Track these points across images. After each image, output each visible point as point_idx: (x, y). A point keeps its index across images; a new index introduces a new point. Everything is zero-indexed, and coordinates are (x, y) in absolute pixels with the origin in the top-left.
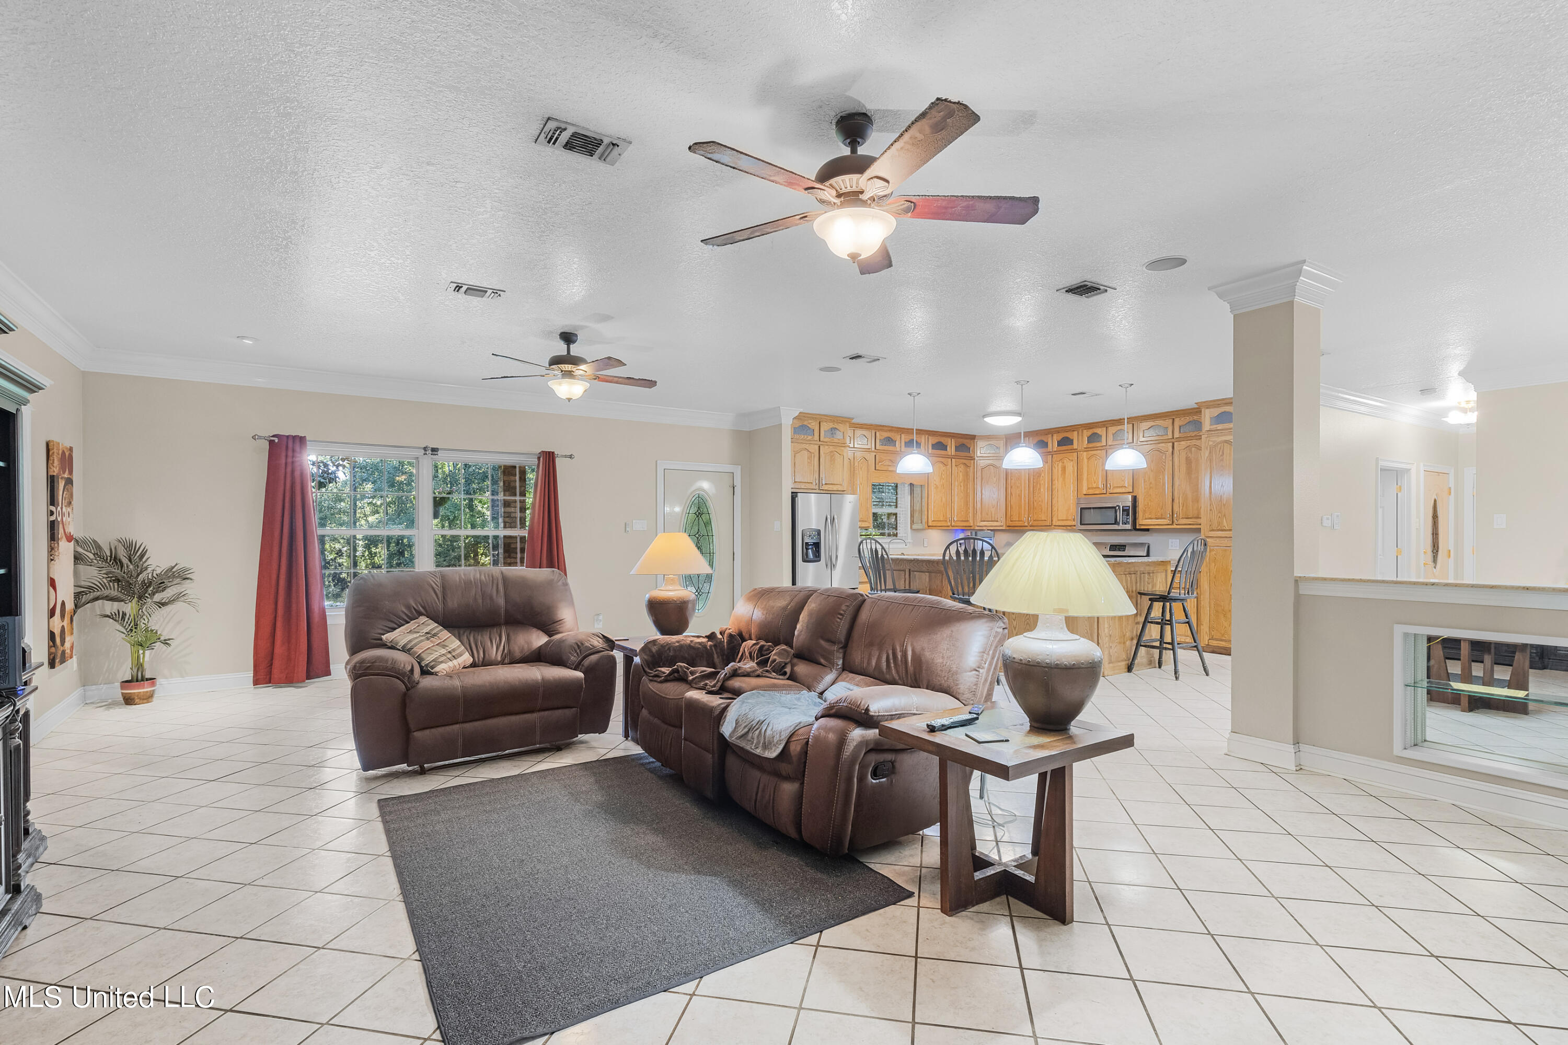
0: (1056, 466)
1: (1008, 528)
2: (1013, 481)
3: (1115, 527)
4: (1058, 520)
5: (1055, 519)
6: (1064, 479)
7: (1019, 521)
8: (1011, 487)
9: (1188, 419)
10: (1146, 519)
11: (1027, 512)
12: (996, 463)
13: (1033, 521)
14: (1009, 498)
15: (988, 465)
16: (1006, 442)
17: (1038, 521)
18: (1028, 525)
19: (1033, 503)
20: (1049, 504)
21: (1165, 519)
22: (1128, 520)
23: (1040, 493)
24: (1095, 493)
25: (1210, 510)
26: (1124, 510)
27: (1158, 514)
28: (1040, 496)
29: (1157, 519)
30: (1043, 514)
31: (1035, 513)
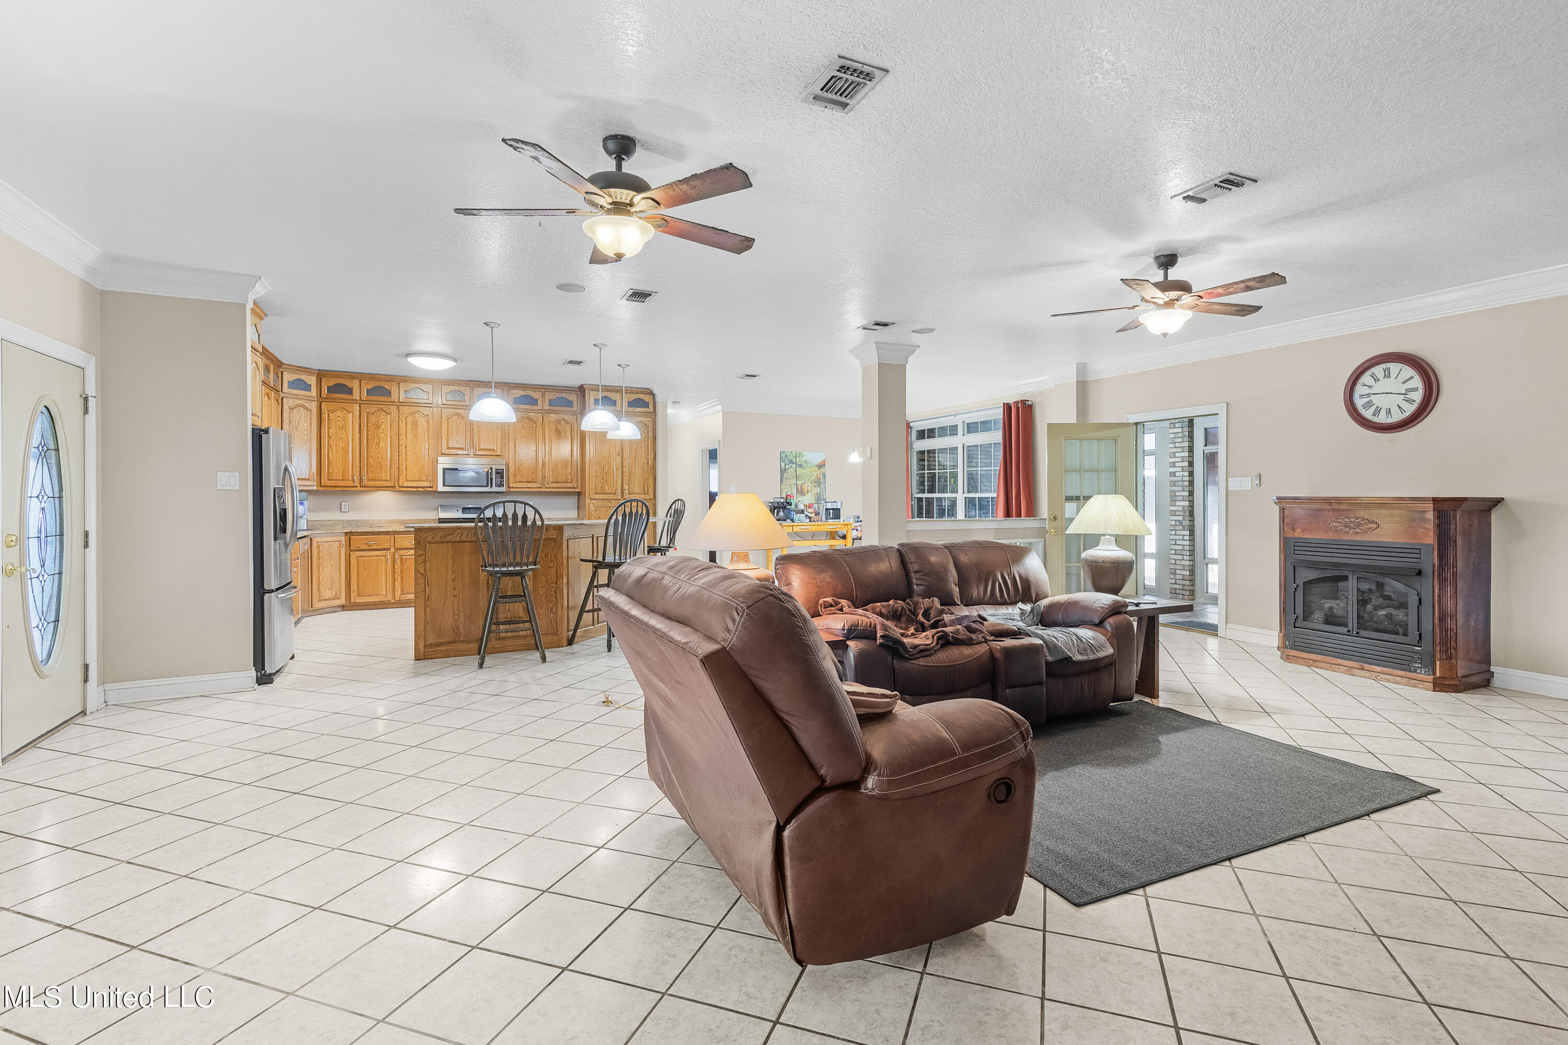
0: (404, 420)
2: (332, 431)
3: (488, 489)
4: (407, 481)
5: (402, 478)
6: (415, 434)
7: (343, 480)
8: (329, 437)
9: (557, 395)
10: (516, 482)
11: (358, 470)
12: (307, 404)
13: (368, 480)
14: (325, 451)
15: (298, 406)
16: (319, 380)
17: (375, 480)
18: (359, 486)
19: (367, 458)
20: (393, 461)
21: (536, 482)
22: (502, 483)
23: (379, 448)
24: (457, 453)
25: (595, 476)
26: (497, 473)
27: (530, 479)
28: (379, 452)
29: (528, 482)
30: (383, 472)
31: (372, 472)
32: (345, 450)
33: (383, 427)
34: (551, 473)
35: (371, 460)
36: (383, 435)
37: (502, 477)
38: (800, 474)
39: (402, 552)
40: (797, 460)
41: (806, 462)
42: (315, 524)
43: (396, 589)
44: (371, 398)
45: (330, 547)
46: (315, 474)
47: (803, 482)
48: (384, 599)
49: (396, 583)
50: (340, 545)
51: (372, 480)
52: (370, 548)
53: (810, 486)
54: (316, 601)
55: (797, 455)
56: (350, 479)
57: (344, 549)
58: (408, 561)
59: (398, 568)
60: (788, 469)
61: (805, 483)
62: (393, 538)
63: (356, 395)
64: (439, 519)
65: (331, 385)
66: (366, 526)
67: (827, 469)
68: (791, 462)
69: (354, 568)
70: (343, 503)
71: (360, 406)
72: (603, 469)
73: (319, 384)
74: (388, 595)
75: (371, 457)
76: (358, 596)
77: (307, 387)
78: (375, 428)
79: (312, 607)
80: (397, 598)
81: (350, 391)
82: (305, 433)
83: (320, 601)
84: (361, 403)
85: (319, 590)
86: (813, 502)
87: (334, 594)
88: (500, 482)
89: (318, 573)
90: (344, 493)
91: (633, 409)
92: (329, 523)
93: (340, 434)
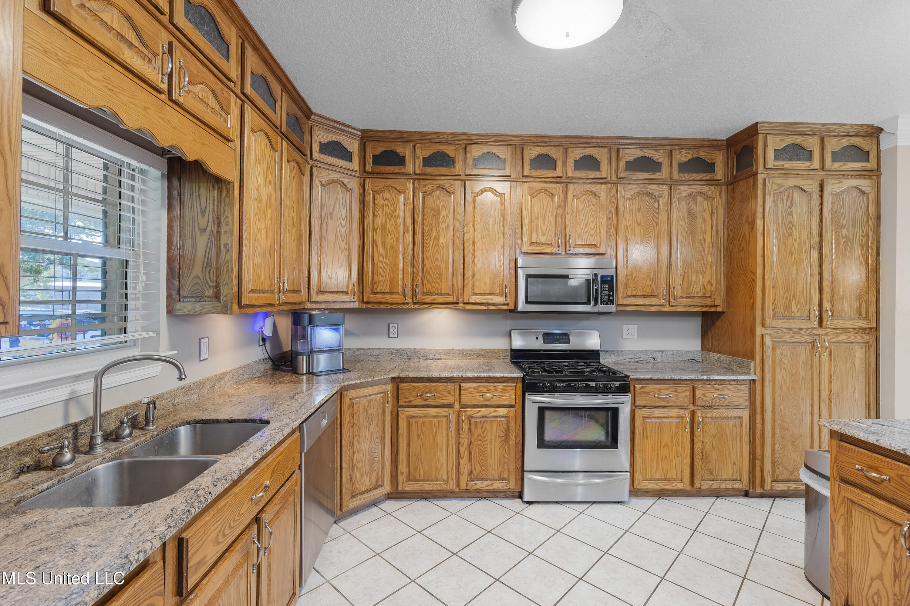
0: (471, 201)
1: (364, 306)
2: (378, 220)
3: (590, 308)
4: (474, 294)
5: (468, 290)
6: (486, 224)
7: (390, 293)
8: (375, 230)
9: (691, 154)
10: (628, 296)
11: (410, 278)
12: (347, 181)
13: (424, 294)
14: (369, 250)
15: (333, 181)
16: (362, 146)
17: (432, 294)
18: (411, 302)
19: (423, 261)
20: (456, 265)
21: (656, 296)
22: (611, 298)
23: (437, 245)
24: (543, 251)
25: (773, 287)
26: (603, 282)
27: (648, 290)
28: (437, 251)
29: (645, 297)
30: (443, 281)
31: (428, 281)
32: (394, 248)
33: (443, 213)
34: (680, 282)
35: (427, 263)
36: (443, 226)
37: (610, 289)
39: (471, 411)
42: (358, 353)
43: (462, 471)
44: (429, 170)
45: (369, 403)
46: (355, 285)
48: (444, 487)
49: (462, 461)
50: (384, 398)
51: (428, 293)
52: (426, 403)
54: (347, 499)
56: (400, 291)
57: (389, 405)
58: (479, 425)
59: (465, 441)
62: (457, 388)
63: (409, 168)
64: (512, 350)
65: (377, 153)
66: (419, 358)
69: (402, 436)
70: (391, 325)
71: (414, 184)
73: (362, 153)
74: (451, 481)
75: (428, 259)
76: (409, 480)
77: (347, 156)
78: (434, 215)
79: (341, 510)
80: (463, 486)
81: (400, 161)
82: (343, 223)
83: (353, 496)
84: (417, 177)
85: (351, 479)
87: (374, 480)
88: (607, 297)
89: (351, 451)
90: (393, 311)
91: (841, 164)
92: (374, 352)
93: (388, 225)
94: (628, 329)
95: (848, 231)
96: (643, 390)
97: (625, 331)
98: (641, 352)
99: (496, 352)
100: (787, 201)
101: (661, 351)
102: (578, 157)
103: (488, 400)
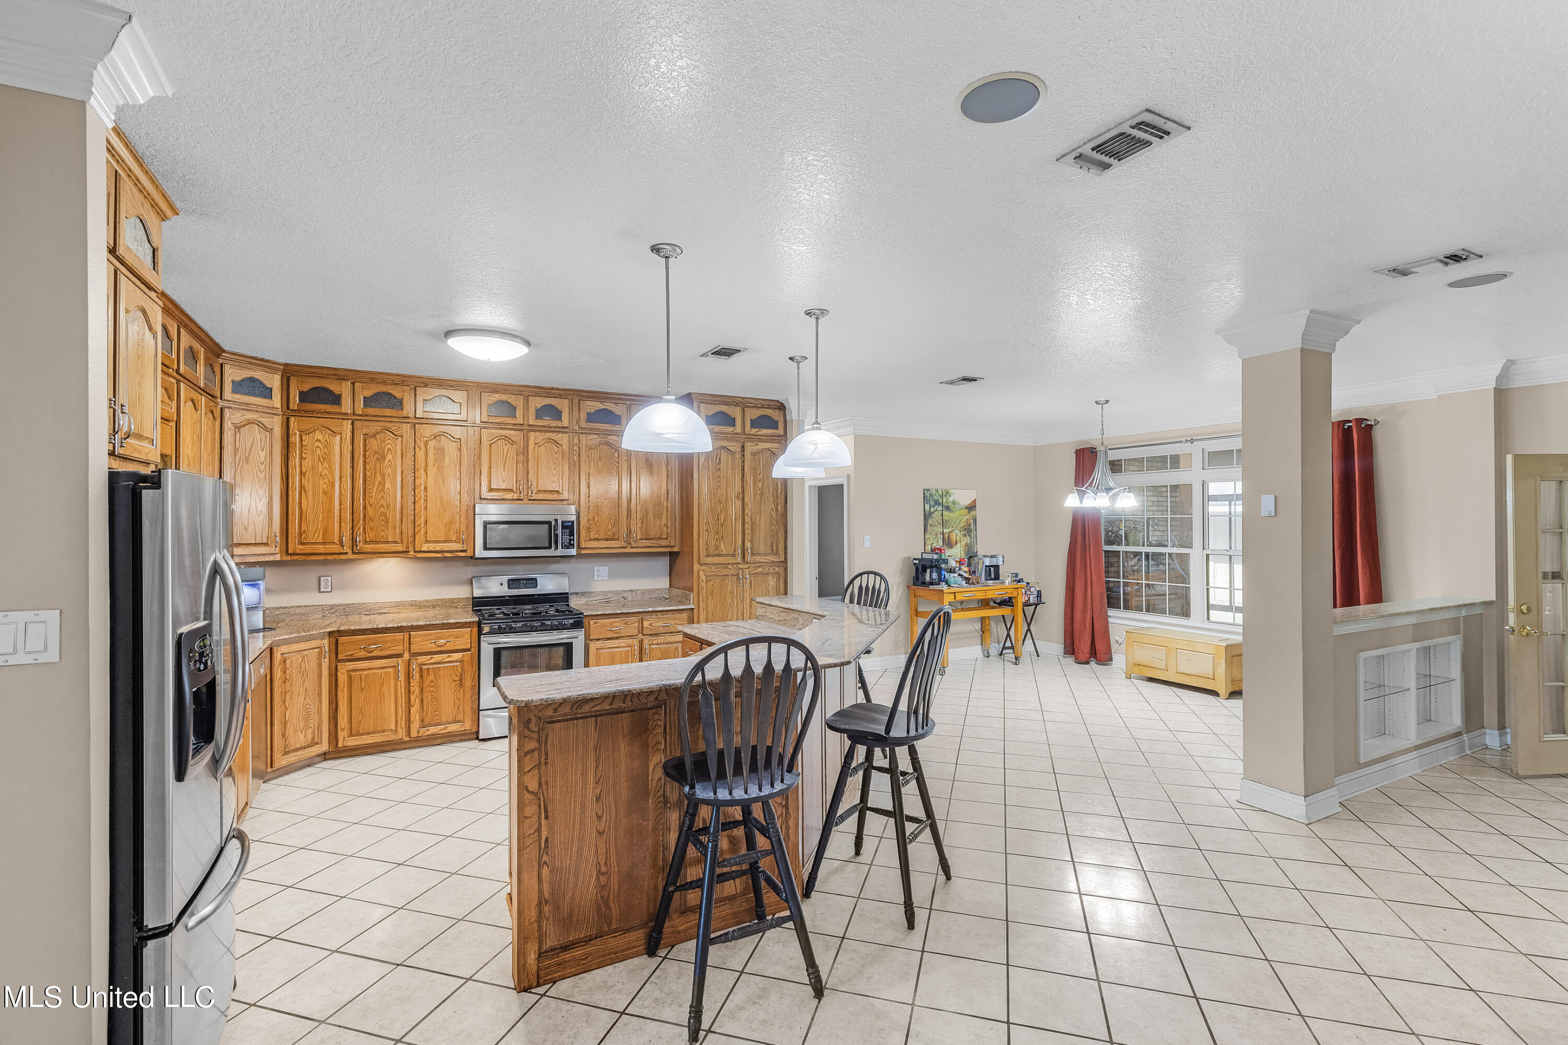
0: (422, 446)
2: (307, 464)
3: (551, 552)
4: (427, 542)
5: (420, 538)
6: (440, 469)
7: (324, 543)
8: (302, 474)
10: (590, 540)
11: (349, 526)
12: (265, 420)
13: (366, 542)
14: (294, 495)
15: (249, 422)
16: (285, 380)
17: (377, 542)
18: (350, 552)
19: (365, 508)
20: (405, 512)
21: (618, 539)
22: (572, 542)
23: (383, 490)
24: (503, 497)
25: (706, 530)
26: (564, 527)
27: (609, 534)
28: (382, 497)
29: (607, 540)
30: (389, 530)
31: (371, 528)
32: (328, 494)
33: (389, 457)
34: (639, 525)
35: (370, 510)
36: (389, 471)
37: (572, 534)
38: (947, 518)
39: (421, 659)
40: (944, 500)
41: (954, 503)
42: (277, 612)
43: (412, 720)
44: (370, 411)
45: (303, 658)
46: (278, 534)
47: (950, 530)
48: (393, 737)
49: (412, 709)
50: (320, 653)
51: (372, 542)
52: (371, 655)
53: (959, 535)
54: (279, 756)
55: (944, 494)
56: (336, 540)
57: (327, 660)
58: (431, 672)
59: (415, 688)
60: (934, 512)
61: (952, 531)
62: (407, 636)
63: (346, 406)
64: (474, 598)
65: (305, 389)
66: (359, 613)
67: (979, 512)
68: (937, 503)
69: (343, 691)
70: (322, 579)
71: (353, 424)
72: (718, 519)
73: (285, 387)
74: (400, 730)
75: (371, 505)
76: (351, 735)
77: (267, 393)
78: (378, 459)
79: (272, 767)
80: (414, 734)
81: (336, 400)
82: (262, 467)
83: (286, 753)
84: (354, 419)
85: (283, 735)
86: (963, 556)
87: (309, 736)
88: (568, 541)
89: (283, 707)
90: (325, 563)
91: (757, 430)
92: (300, 611)
93: (320, 469)
94: (598, 571)
95: (763, 483)
96: (596, 625)
97: (596, 573)
98: (611, 592)
99: (455, 601)
100: (716, 459)
101: (631, 591)
102: (539, 406)
103: (442, 646)
